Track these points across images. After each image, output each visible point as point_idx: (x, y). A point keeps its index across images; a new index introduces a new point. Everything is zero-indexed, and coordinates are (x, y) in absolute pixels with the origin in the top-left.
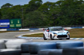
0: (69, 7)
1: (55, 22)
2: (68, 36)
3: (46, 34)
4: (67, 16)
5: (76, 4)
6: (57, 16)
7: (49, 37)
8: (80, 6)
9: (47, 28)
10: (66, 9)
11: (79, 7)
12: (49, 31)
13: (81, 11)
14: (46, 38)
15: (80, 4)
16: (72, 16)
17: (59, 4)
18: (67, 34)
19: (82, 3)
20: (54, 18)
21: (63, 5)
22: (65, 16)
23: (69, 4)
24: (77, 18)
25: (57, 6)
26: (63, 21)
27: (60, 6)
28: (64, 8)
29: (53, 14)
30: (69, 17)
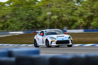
0: (21, 8)
1: (4, 26)
2: (70, 42)
3: (38, 39)
4: (19, 18)
5: (29, 4)
6: (7, 18)
7: (43, 43)
8: (33, 6)
9: (40, 31)
10: (18, 10)
11: (33, 8)
12: (43, 35)
13: (35, 12)
14: (38, 45)
15: (33, 4)
16: (24, 18)
17: (9, 4)
18: (69, 39)
19: (37, 3)
20: (3, 21)
21: (14, 6)
22: (16, 18)
23: (22, 5)
24: (30, 20)
25: (7, 6)
26: (14, 25)
27: (11, 6)
28: (15, 9)
29: (2, 16)
30: (21, 19)
